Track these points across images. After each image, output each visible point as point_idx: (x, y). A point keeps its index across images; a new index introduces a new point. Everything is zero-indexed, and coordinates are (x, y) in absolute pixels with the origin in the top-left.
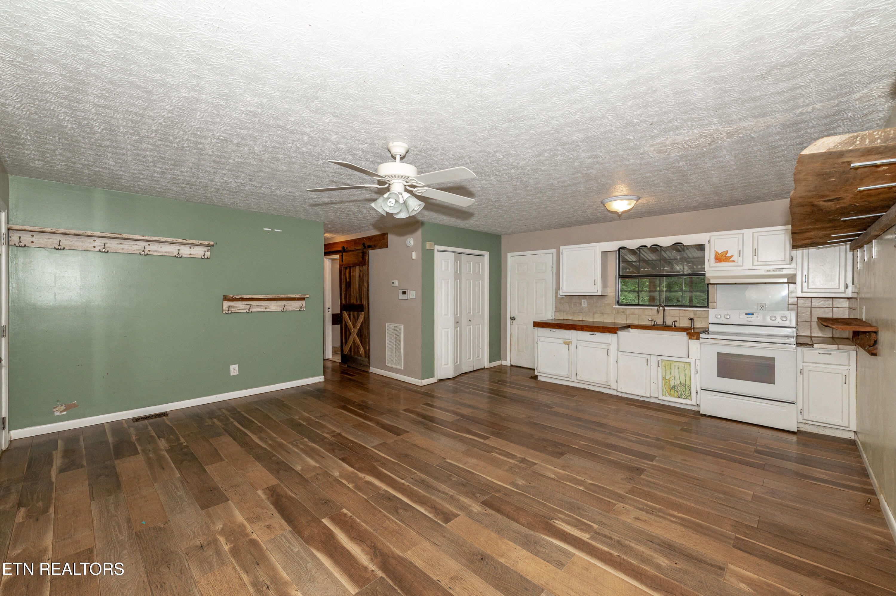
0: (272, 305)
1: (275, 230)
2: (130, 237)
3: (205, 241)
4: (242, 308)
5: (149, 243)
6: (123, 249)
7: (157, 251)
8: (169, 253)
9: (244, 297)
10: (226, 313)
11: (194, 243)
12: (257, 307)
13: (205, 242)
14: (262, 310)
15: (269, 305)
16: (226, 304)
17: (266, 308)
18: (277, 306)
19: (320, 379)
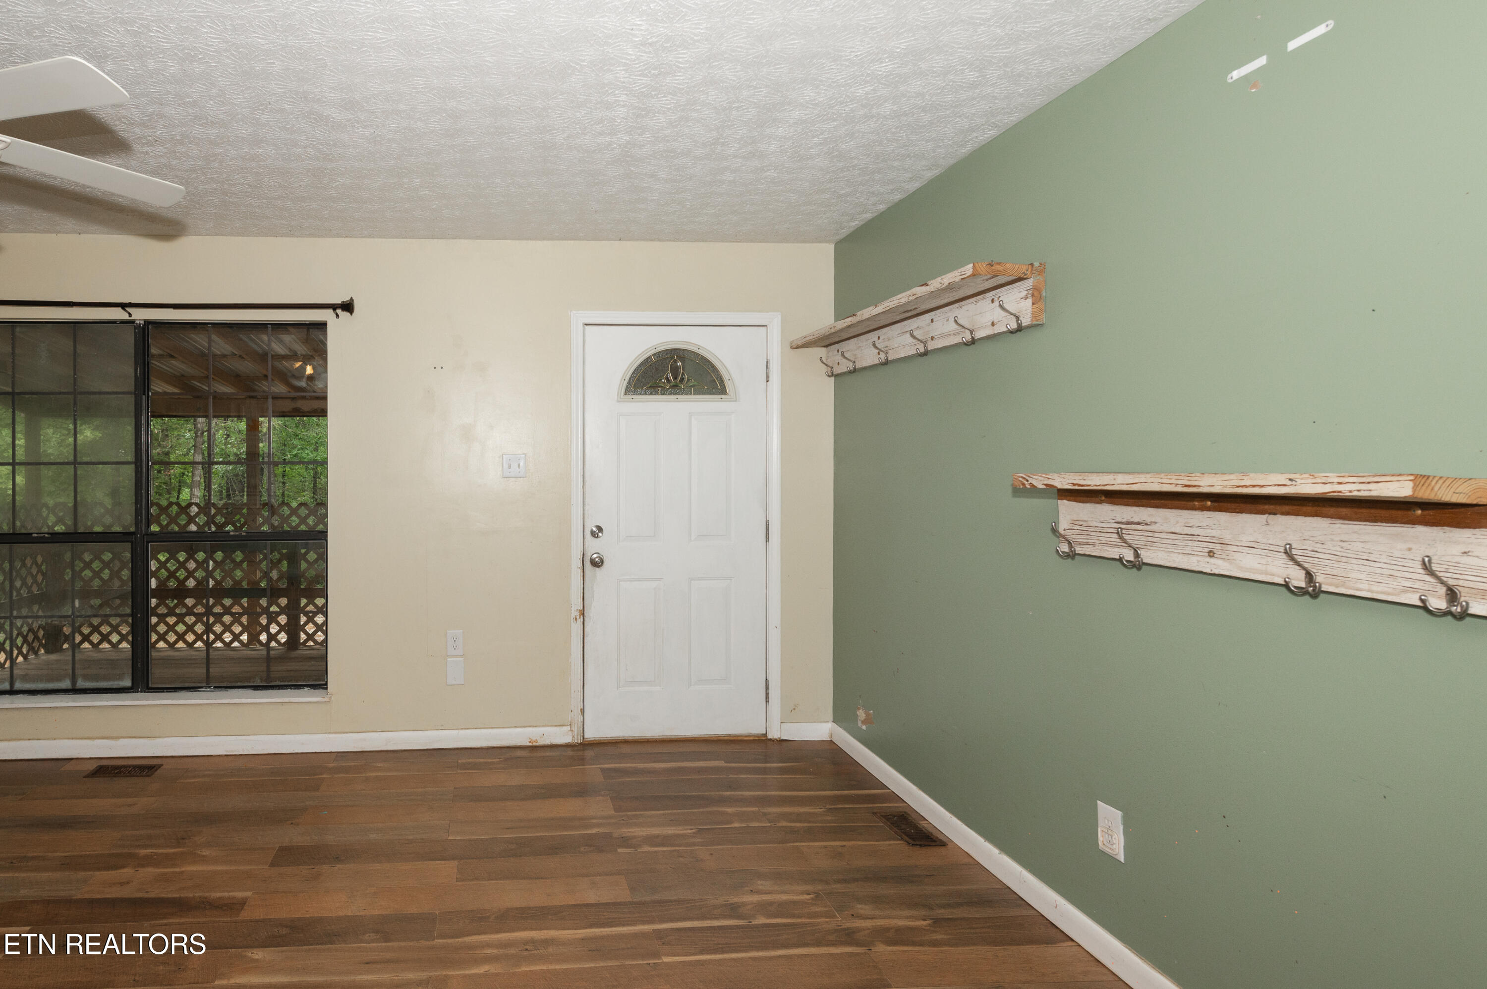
0: (1245, 539)
5: (933, 314)
7: (942, 336)
12: (1170, 539)
15: (1227, 537)
17: (1211, 554)
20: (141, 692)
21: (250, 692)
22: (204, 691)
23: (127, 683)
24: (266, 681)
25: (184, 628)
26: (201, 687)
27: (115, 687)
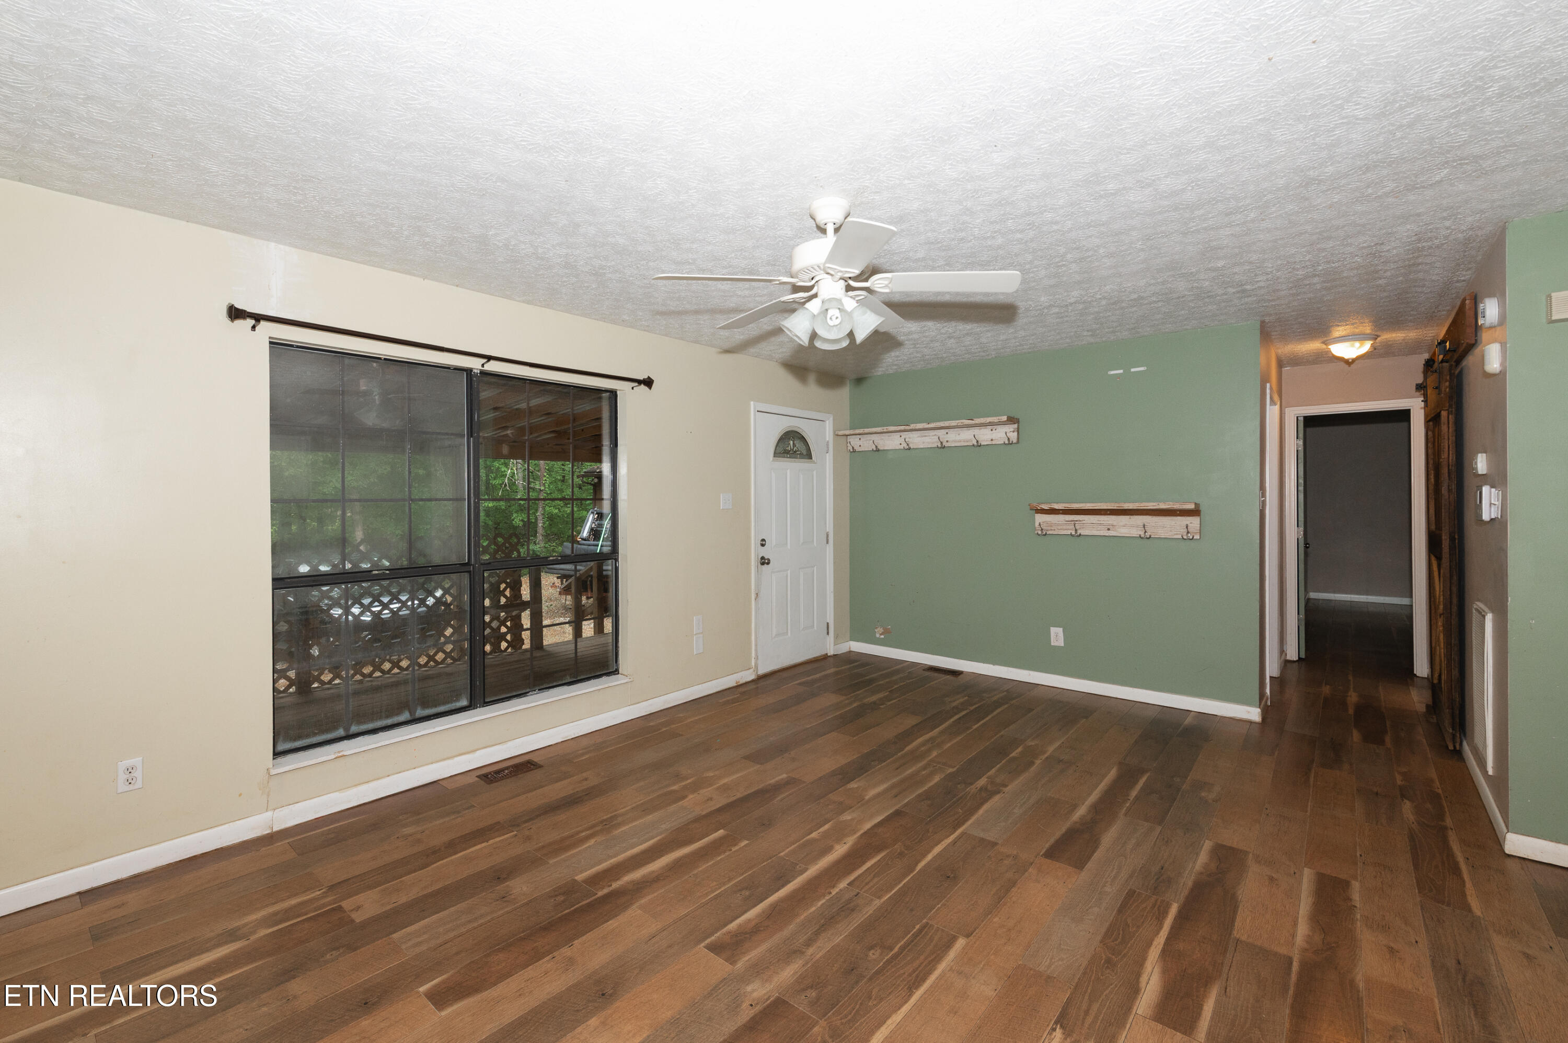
0: (1122, 524)
1: (1133, 370)
2: (917, 428)
3: (996, 416)
4: (1065, 527)
5: (947, 430)
6: (924, 443)
7: (955, 441)
8: (967, 441)
9: (1056, 506)
10: (1038, 534)
11: (982, 422)
12: (1091, 526)
13: (995, 418)
14: (1102, 533)
15: (1115, 523)
16: (1040, 518)
17: (1109, 529)
18: (1132, 526)
19: (1253, 714)
20: (480, 707)
21: (565, 688)
22: (531, 695)
23: (464, 702)
24: (574, 677)
25: (444, 656)
26: (528, 692)
27: (453, 708)
